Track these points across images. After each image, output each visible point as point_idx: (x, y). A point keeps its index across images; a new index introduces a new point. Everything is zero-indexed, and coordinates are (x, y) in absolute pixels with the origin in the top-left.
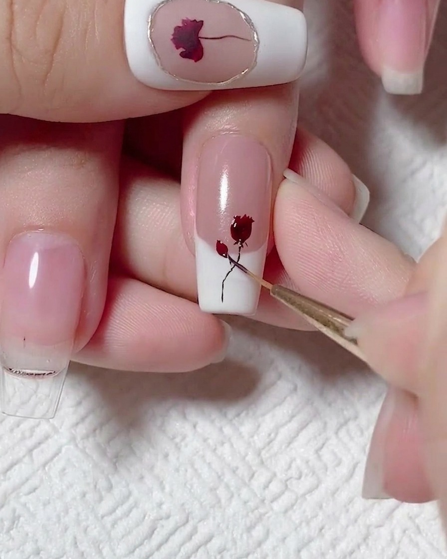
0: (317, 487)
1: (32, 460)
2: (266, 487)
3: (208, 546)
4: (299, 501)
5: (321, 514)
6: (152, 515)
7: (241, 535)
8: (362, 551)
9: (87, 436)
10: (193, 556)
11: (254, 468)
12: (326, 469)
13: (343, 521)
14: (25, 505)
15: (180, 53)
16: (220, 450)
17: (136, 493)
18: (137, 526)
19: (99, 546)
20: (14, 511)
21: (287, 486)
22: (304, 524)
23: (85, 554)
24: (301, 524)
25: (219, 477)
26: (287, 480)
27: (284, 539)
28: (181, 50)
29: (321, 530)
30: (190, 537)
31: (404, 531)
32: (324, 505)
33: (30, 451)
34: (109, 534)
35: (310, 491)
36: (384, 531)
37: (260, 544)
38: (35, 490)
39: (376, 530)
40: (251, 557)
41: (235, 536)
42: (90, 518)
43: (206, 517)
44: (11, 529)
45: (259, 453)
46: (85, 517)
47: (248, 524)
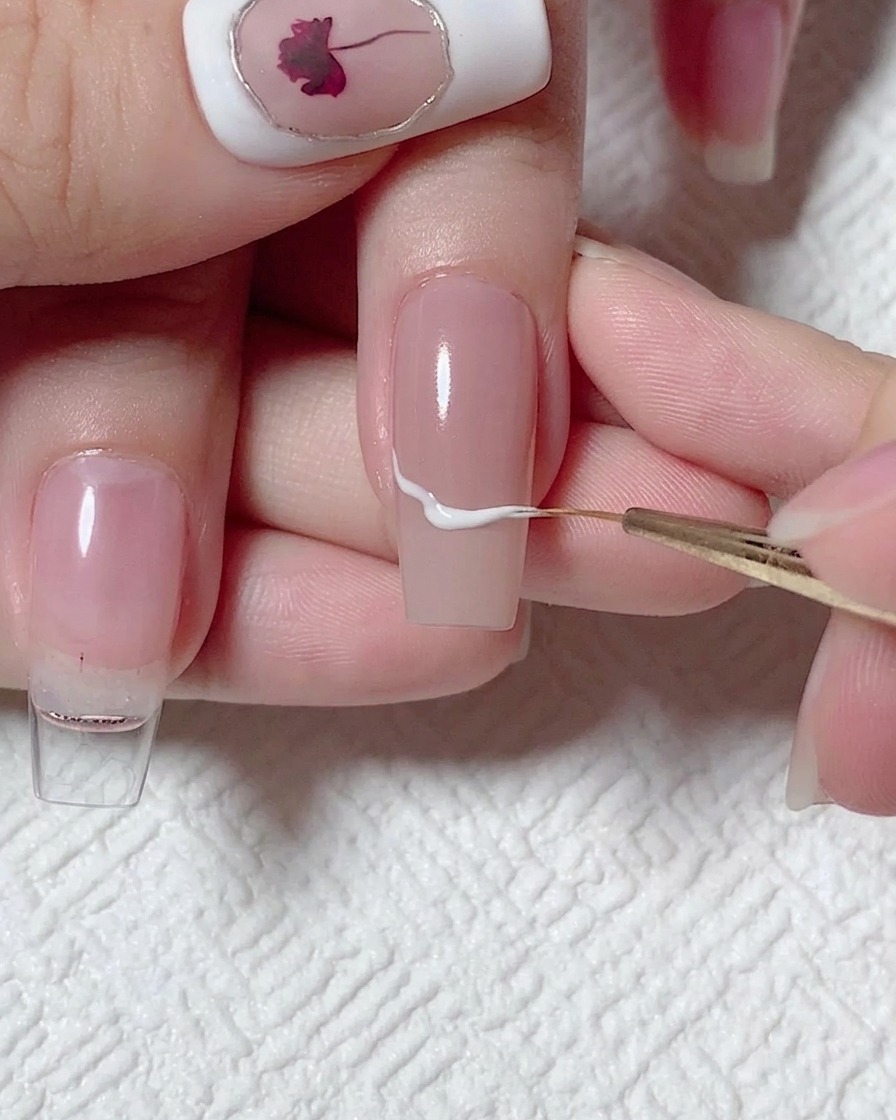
0: (631, 898)
1: (105, 849)
2: (540, 893)
3: (431, 1006)
4: (598, 924)
5: (638, 947)
6: (329, 950)
7: (492, 986)
8: (715, 1017)
9: (206, 805)
10: (402, 1026)
11: (516, 863)
12: (650, 865)
13: (680, 962)
14: (91, 932)
15: (302, 86)
16: (449, 831)
17: (295, 909)
18: (299, 968)
19: (228, 1008)
20: (72, 942)
21: (576, 895)
22: (608, 966)
23: (202, 1024)
24: (603, 963)
25: (450, 880)
26: (576, 885)
27: (569, 996)
28: (304, 81)
29: (639, 976)
30: (397, 990)
31: (794, 980)
32: (645, 929)
33: (100, 833)
34: (246, 984)
35: (620, 906)
36: (757, 980)
37: (525, 1003)
39: (742, 977)
40: (508, 1027)
41: (479, 988)
42: (212, 955)
43: (426, 955)
44: (65, 975)
45: (524, 836)
46: (201, 955)
47: (503, 965)
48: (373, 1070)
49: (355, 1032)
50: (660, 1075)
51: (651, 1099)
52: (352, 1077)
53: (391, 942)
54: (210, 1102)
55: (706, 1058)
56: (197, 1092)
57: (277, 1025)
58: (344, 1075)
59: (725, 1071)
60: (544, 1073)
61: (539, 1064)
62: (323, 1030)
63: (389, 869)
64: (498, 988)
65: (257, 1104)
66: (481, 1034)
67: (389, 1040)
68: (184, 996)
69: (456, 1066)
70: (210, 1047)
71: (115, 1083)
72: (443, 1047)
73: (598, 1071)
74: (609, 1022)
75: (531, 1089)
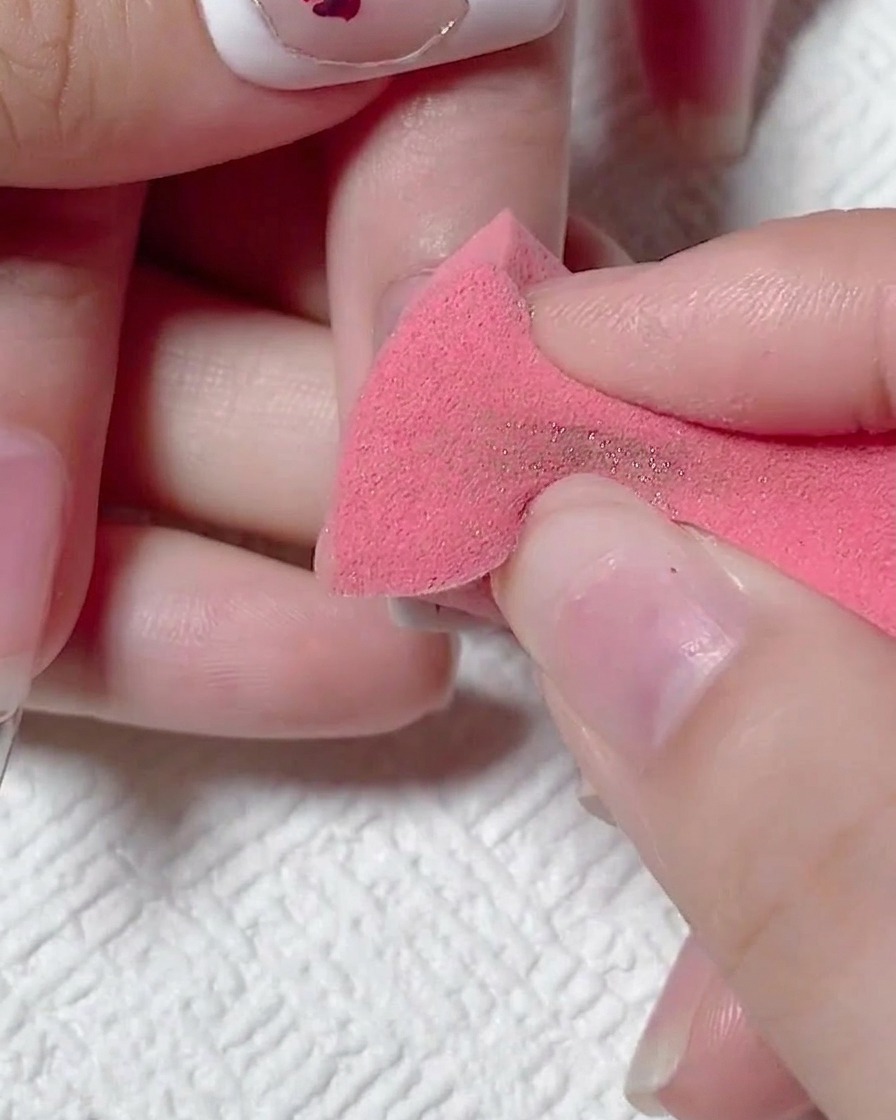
1: (80, 934)
2: (564, 983)
3: (444, 1108)
4: (630, 1016)
6: (330, 1045)
7: (512, 1085)
11: (538, 948)
14: (65, 1026)
15: (313, 7)
16: (465, 913)
17: (293, 1000)
18: (297, 1067)
19: (217, 1110)
20: (43, 1037)
21: (604, 986)
25: (466, 967)
26: (606, 972)
27: (598, 1096)
30: (406, 1090)
33: (76, 914)
34: (238, 1084)
37: (548, 1105)
38: (85, 994)
41: (498, 1088)
42: (200, 1051)
43: (438, 1051)
44: (37, 1073)
45: (547, 918)
46: (189, 1051)
47: (525, 1063)
53: (400, 1036)
63: (398, 954)
64: (519, 1087)
68: (169, 1097)
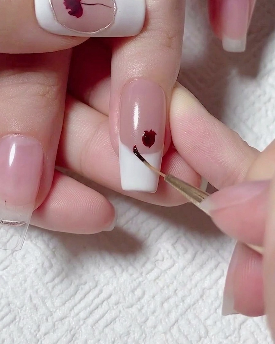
0: (173, 266)
2: (144, 265)
3: (109, 300)
4: (163, 274)
5: (175, 282)
6: (77, 283)
7: (129, 294)
8: (200, 304)
10: (100, 306)
12: (179, 255)
13: (189, 286)
14: (1, 276)
15: (68, 11)
18: (67, 288)
19: (45, 301)
21: (155, 265)
22: (166, 287)
23: (36, 306)
24: (164, 287)
26: (155, 262)
27: (153, 297)
28: (69, 10)
29: (176, 291)
32: (178, 276)
34: (50, 293)
35: (169, 268)
36: (213, 292)
37: (139, 299)
38: (7, 267)
39: (208, 291)
40: (134, 307)
41: (125, 295)
42: (39, 284)
43: (108, 284)
46: (36, 284)
47: (133, 287)
48: (90, 321)
49: (85, 308)
50: (182, 322)
51: (179, 330)
52: (84, 323)
53: (96, 280)
54: (39, 331)
55: (196, 317)
56: (35, 327)
57: (60, 306)
58: (82, 322)
59: (203, 321)
60: (145, 322)
61: (144, 319)
62: (75, 308)
64: (131, 295)
65: (54, 331)
66: (125, 310)
67: (96, 311)
68: (31, 297)
69: (117, 319)
70: (39, 314)
71: (8, 325)
72: (113, 313)
73: (162, 321)
74: (166, 305)
75: (141, 327)
